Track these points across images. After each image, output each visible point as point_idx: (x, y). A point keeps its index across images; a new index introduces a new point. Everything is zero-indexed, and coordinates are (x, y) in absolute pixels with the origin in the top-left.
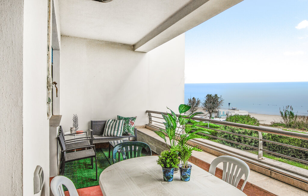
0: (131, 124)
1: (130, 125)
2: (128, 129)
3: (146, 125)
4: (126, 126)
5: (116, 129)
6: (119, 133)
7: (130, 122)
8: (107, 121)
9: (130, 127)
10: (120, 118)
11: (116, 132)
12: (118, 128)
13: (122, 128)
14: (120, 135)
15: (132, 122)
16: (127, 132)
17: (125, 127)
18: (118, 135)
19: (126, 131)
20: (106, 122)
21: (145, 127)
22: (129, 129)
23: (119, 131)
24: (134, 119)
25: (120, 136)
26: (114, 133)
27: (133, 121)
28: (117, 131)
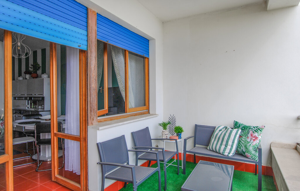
0: (251, 139)
1: (249, 140)
2: (246, 147)
3: (298, 144)
4: (243, 141)
5: (224, 143)
6: (227, 151)
7: (249, 135)
8: (216, 128)
9: (248, 142)
10: (236, 125)
11: (223, 147)
12: (227, 142)
13: (233, 142)
14: (229, 153)
15: (253, 136)
16: (244, 150)
17: (241, 142)
18: (226, 154)
19: (242, 148)
20: (214, 128)
21: (294, 147)
22: (248, 147)
23: (229, 147)
24: (258, 129)
25: (228, 156)
26: (220, 147)
27: (256, 134)
28: (225, 146)
